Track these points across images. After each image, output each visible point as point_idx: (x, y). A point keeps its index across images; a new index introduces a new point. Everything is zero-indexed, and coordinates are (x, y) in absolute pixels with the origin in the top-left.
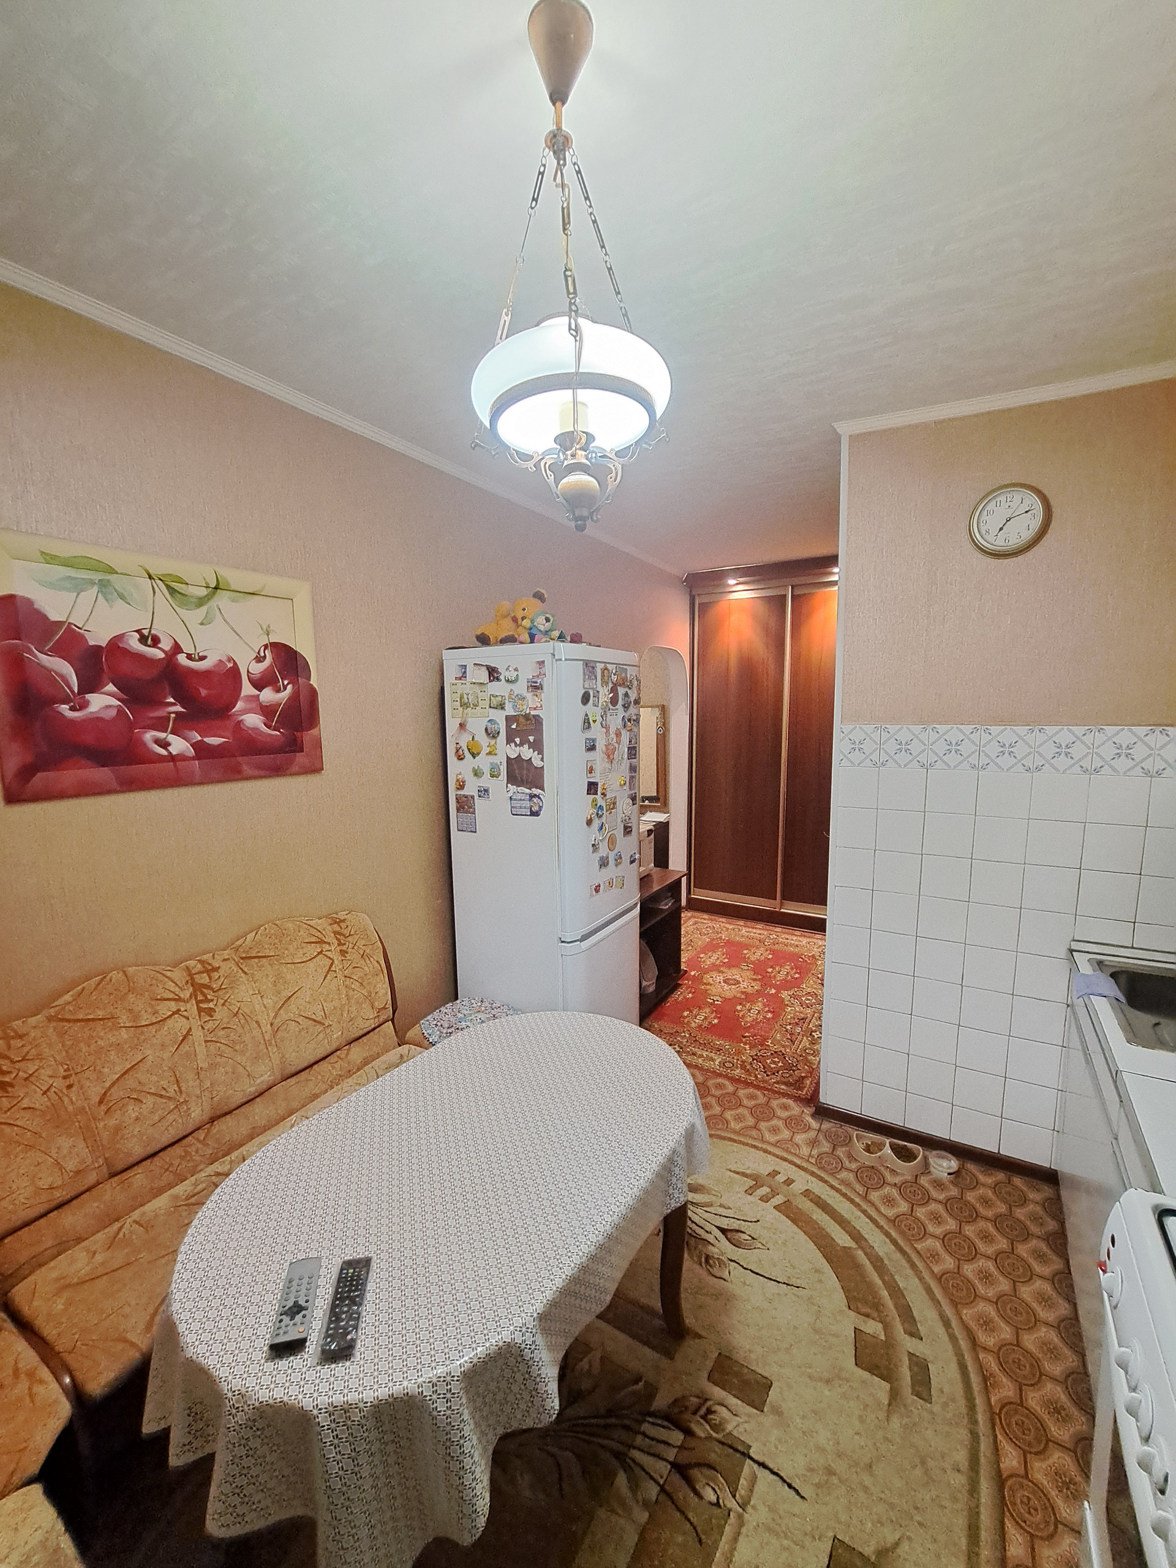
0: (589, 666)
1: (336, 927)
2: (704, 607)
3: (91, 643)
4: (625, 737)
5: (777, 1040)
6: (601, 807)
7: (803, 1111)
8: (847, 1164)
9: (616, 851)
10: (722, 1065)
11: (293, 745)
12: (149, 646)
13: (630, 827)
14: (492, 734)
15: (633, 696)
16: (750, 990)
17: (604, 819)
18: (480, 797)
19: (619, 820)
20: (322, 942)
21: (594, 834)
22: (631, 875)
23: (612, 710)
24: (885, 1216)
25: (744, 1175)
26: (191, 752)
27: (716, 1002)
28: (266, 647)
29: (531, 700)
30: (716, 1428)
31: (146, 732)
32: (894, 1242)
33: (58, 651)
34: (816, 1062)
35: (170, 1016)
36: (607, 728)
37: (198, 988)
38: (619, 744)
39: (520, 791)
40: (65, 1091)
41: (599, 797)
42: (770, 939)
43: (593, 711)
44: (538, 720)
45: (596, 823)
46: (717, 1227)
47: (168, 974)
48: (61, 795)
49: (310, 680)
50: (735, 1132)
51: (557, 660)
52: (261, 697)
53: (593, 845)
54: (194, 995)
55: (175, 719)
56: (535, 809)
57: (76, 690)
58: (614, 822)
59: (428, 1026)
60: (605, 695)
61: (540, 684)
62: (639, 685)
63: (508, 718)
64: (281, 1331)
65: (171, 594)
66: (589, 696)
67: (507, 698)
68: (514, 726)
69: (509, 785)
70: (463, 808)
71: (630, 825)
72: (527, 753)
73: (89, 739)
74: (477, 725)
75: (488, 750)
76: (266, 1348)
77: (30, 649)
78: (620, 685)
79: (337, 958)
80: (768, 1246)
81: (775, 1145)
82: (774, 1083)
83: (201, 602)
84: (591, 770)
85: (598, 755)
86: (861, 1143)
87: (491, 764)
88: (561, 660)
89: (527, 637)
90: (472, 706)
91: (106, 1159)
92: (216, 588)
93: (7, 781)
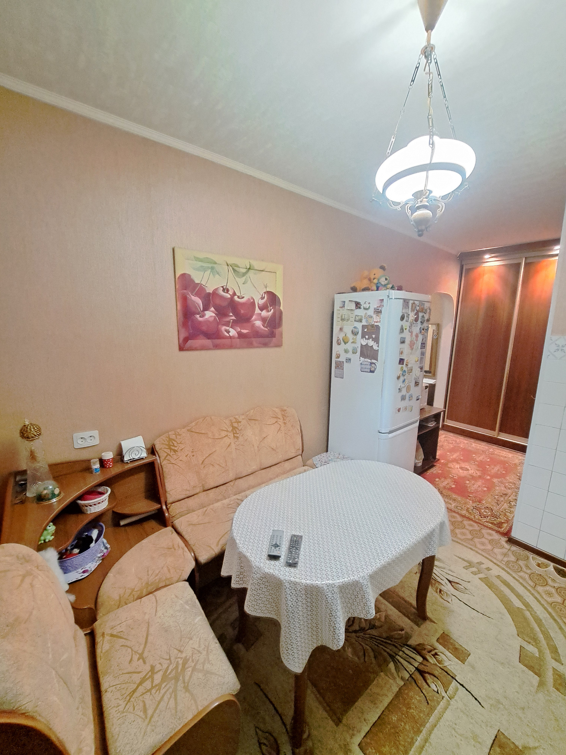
0: (406, 302)
1: (283, 413)
2: (468, 271)
3: (207, 291)
4: (420, 337)
5: (488, 501)
6: (405, 371)
7: (500, 539)
8: (524, 569)
9: (410, 393)
10: (455, 507)
11: (272, 335)
12: (225, 293)
13: (418, 382)
14: (355, 333)
15: (426, 317)
16: (474, 475)
17: (405, 377)
18: (346, 362)
19: (413, 379)
20: (277, 418)
21: (400, 384)
22: (417, 406)
23: (415, 324)
24: (545, 600)
25: (463, 560)
26: (237, 335)
27: (455, 477)
28: (265, 293)
29: (375, 318)
30: (440, 662)
31: (222, 327)
32: (550, 614)
33: (197, 295)
34: (511, 517)
35: (225, 437)
36: (411, 332)
37: (234, 428)
38: (417, 341)
39: (366, 361)
40: (192, 457)
41: (404, 366)
42: (489, 451)
43: (406, 324)
44: (378, 327)
45: (402, 378)
46: (447, 579)
47: (225, 421)
48: (196, 349)
49: (280, 307)
50: (460, 539)
51: (390, 299)
52: (262, 314)
53: (399, 389)
54: (232, 430)
55: (233, 322)
56: (372, 369)
57: (202, 309)
58: (410, 379)
59: (316, 460)
60: (412, 316)
61: (381, 310)
62: (430, 312)
63: (363, 326)
64: (272, 551)
65: (234, 272)
66: (404, 317)
67: (363, 317)
68: (366, 330)
69: (361, 358)
70: (338, 367)
71: (418, 381)
72: (371, 343)
73: (204, 328)
74: (348, 329)
75: (352, 341)
76: (266, 556)
77: (189, 293)
78: (420, 312)
79: (283, 425)
80: (474, 595)
81: (482, 550)
82: (485, 522)
83: (244, 274)
84: (402, 353)
85: (406, 346)
86: (534, 562)
87: (353, 347)
88: (392, 299)
89: (375, 288)
90: (346, 320)
91: (202, 484)
92: (249, 269)
93: (180, 343)
